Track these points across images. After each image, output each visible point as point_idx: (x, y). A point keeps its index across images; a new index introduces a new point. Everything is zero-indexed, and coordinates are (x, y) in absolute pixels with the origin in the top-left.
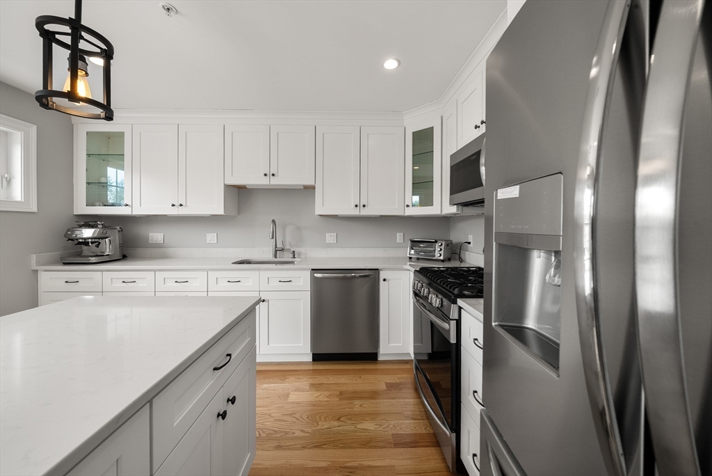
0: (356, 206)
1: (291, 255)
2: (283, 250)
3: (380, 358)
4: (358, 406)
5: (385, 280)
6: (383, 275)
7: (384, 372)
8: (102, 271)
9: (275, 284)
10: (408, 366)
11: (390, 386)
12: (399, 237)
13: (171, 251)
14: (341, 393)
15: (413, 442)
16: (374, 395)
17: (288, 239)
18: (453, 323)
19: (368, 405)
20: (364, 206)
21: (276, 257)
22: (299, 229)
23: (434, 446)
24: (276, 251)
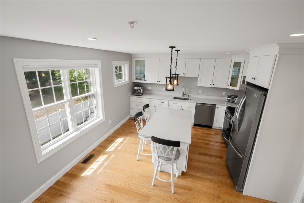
0: (211, 84)
1: (188, 96)
2: (185, 95)
3: (213, 128)
4: (207, 135)
5: (217, 108)
6: (217, 106)
7: (213, 131)
8: (144, 98)
9: (186, 105)
10: (221, 131)
11: (215, 134)
12: (224, 93)
13: (153, 92)
14: (202, 133)
15: (221, 143)
16: (211, 134)
17: (187, 91)
18: (232, 121)
19: (209, 136)
20: (213, 85)
21: (183, 96)
22: (190, 88)
23: (224, 144)
24: (183, 95)
